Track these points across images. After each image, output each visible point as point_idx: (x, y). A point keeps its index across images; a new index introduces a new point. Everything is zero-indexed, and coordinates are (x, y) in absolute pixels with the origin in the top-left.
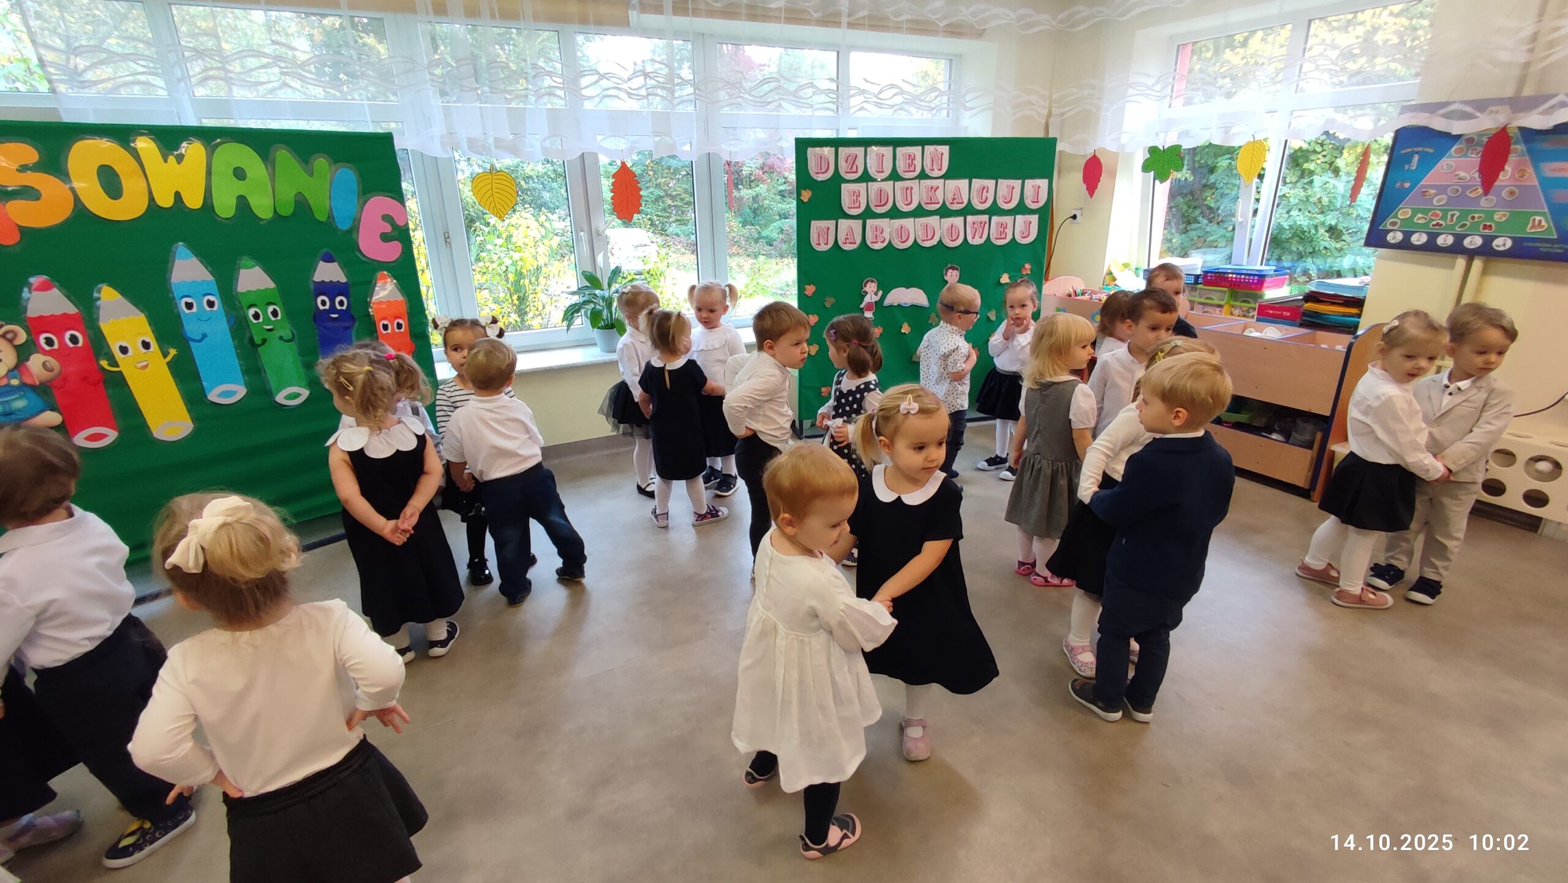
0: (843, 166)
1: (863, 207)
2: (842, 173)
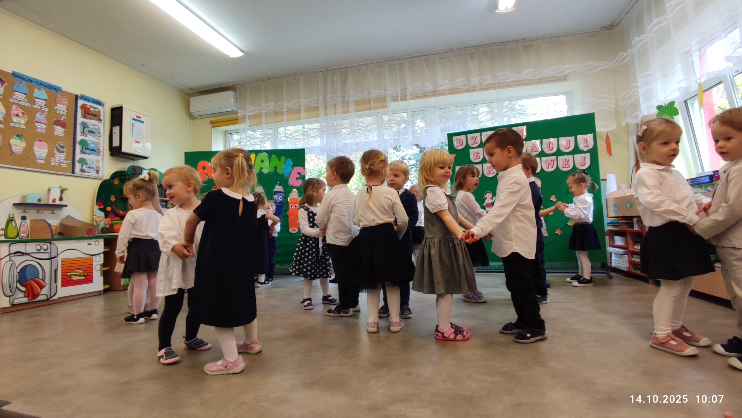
0: (470, 142)
1: (481, 158)
2: (470, 144)
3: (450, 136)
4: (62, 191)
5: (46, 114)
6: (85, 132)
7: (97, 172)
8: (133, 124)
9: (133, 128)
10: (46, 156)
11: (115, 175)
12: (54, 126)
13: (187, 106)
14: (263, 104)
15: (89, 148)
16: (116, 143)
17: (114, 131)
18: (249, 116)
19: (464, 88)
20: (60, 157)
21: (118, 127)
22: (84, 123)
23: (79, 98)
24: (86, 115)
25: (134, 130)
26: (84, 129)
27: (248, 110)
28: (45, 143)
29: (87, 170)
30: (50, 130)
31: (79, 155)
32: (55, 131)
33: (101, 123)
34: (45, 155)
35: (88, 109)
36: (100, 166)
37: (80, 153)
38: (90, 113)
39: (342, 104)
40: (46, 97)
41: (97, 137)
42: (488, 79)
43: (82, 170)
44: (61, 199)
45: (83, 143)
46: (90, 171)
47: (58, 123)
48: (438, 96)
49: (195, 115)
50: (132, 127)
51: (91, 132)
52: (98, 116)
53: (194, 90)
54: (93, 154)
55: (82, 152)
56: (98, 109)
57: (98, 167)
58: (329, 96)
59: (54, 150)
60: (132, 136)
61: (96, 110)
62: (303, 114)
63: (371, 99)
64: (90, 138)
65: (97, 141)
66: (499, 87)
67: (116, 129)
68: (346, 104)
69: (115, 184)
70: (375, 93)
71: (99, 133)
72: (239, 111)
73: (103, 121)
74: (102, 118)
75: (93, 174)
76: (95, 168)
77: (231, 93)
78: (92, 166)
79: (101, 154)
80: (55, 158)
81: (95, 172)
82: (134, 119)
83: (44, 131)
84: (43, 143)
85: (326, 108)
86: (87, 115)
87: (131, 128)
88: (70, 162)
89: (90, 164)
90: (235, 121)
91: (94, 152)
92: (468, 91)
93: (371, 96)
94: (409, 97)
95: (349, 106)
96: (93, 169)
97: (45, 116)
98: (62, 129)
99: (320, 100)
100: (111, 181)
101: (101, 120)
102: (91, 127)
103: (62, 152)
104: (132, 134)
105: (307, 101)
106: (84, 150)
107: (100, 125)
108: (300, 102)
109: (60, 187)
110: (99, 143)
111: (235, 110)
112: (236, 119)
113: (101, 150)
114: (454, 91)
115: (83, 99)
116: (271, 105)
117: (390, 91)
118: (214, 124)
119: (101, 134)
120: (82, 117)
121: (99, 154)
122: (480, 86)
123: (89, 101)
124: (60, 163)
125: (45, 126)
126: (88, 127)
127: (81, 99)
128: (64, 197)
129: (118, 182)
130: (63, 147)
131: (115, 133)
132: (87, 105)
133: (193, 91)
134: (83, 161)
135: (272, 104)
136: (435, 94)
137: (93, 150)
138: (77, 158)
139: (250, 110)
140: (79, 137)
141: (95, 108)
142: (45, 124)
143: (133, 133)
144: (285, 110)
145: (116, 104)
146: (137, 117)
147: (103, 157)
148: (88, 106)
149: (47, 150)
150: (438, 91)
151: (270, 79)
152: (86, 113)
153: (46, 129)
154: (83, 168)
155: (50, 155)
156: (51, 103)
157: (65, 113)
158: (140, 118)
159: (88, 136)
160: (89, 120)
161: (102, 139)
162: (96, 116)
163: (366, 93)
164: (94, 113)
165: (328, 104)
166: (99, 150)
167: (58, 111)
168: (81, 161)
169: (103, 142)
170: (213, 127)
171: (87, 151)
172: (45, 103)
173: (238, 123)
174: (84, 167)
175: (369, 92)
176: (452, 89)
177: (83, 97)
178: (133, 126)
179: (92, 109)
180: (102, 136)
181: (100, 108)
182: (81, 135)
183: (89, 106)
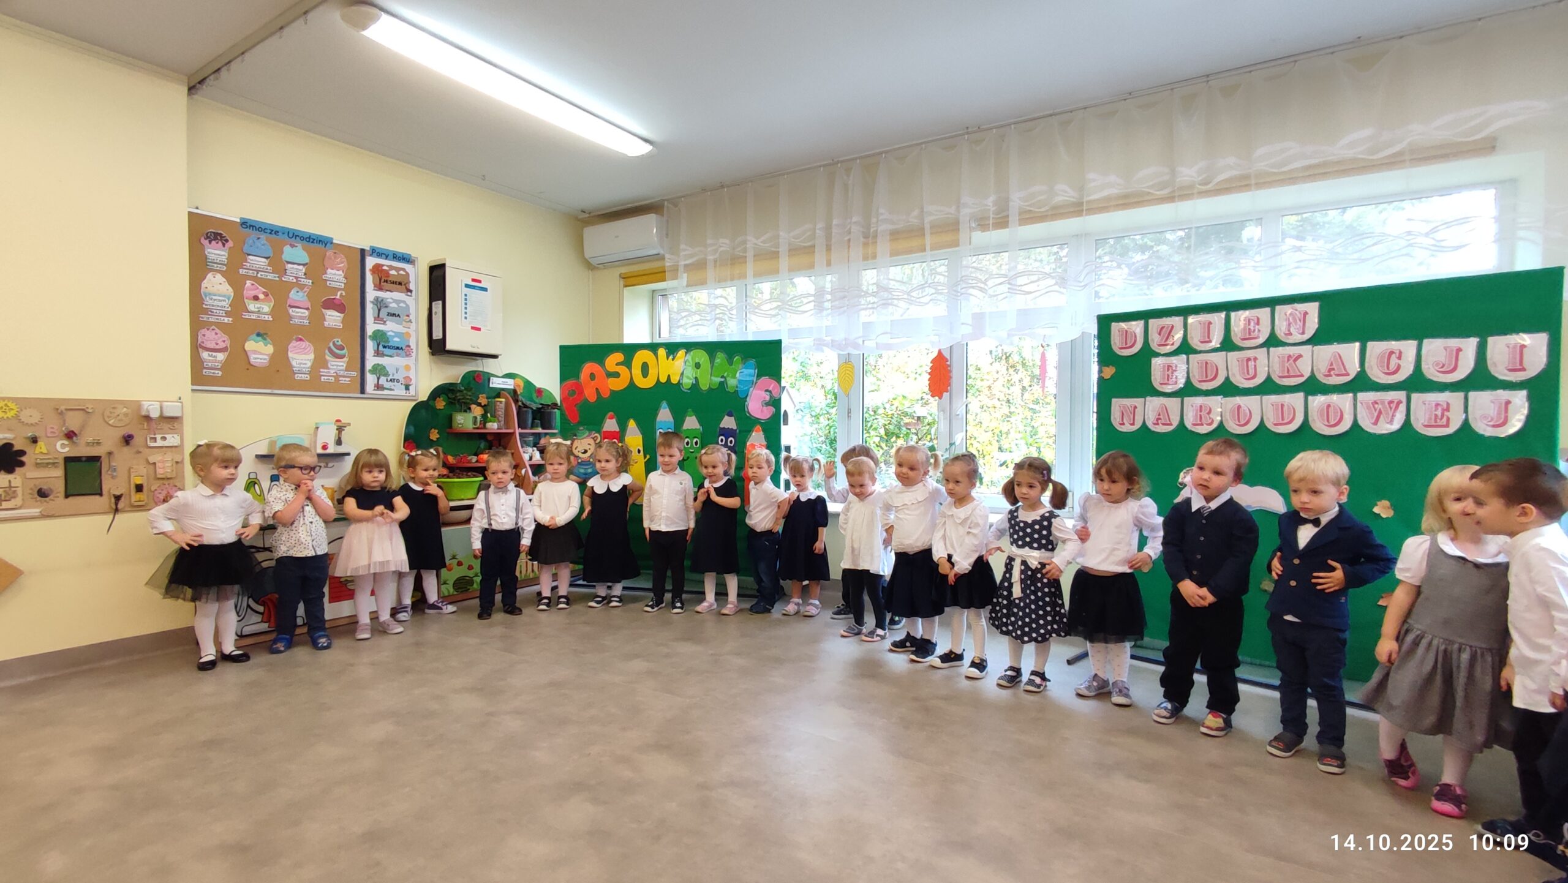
0: (1155, 340)
1: (1181, 383)
2: (1154, 346)
3: (1105, 322)
4: (340, 429)
5: (308, 290)
6: (380, 316)
7: (407, 388)
8: (466, 295)
9: (466, 304)
10: (312, 367)
11: (437, 393)
12: (323, 310)
13: (579, 244)
14: (709, 241)
15: (390, 344)
16: (437, 335)
17: (434, 310)
18: (686, 266)
19: (1158, 193)
20: (337, 366)
21: (440, 302)
22: (379, 300)
23: (366, 253)
24: (382, 284)
25: (468, 306)
26: (379, 310)
27: (684, 253)
28: (308, 343)
29: (387, 385)
30: (317, 319)
31: (371, 361)
32: (324, 320)
33: (411, 296)
34: (309, 364)
35: (387, 273)
36: (412, 375)
37: (374, 356)
38: (390, 279)
39: (862, 239)
40: (306, 260)
41: (404, 323)
42: (1229, 165)
43: (378, 387)
44: (339, 442)
45: (379, 336)
46: (392, 388)
47: (330, 304)
48: (1086, 215)
49: (594, 262)
50: (464, 302)
51: (393, 315)
52: (405, 285)
53: (590, 213)
54: (397, 356)
55: (378, 353)
56: (404, 270)
57: (408, 378)
58: (835, 222)
59: (325, 354)
60: (466, 318)
61: (402, 272)
62: (784, 262)
63: (927, 226)
64: (391, 327)
65: (405, 330)
66: (1260, 185)
67: (437, 306)
68: (869, 238)
69: (438, 408)
70: (935, 212)
71: (408, 316)
72: (667, 256)
73: (414, 292)
74: (412, 286)
75: (400, 391)
76: (402, 380)
77: (651, 218)
78: (396, 377)
79: (414, 354)
80: (328, 368)
81: (404, 387)
82: (467, 286)
83: (305, 321)
84: (305, 344)
85: (829, 248)
86: (385, 283)
87: (463, 304)
88: (355, 374)
89: (393, 375)
90: (659, 275)
91: (400, 352)
92: (1170, 199)
93: (928, 220)
94: (1014, 218)
95: (876, 242)
96: (400, 384)
97: (306, 294)
98: (339, 314)
99: (817, 231)
100: (431, 403)
101: (411, 291)
102: (394, 305)
103: (342, 357)
104: (464, 315)
105: (792, 234)
106: (381, 348)
107: (410, 300)
108: (778, 236)
109: (338, 421)
110: (408, 334)
111: (662, 252)
112: (662, 272)
113: (413, 346)
114: (1128, 201)
115: (375, 254)
116: (724, 244)
117: (970, 206)
118: (629, 279)
119: (412, 317)
120: (374, 290)
121: (408, 355)
122: (1206, 184)
123: (387, 257)
124: (337, 377)
125: (306, 313)
126: (386, 307)
127: (371, 255)
128: (343, 439)
129: (444, 403)
130: (341, 348)
131: (436, 313)
132: (383, 265)
133: (588, 215)
134: (379, 370)
135: (727, 241)
136: (1078, 209)
137: (398, 348)
138: (369, 366)
139: (686, 254)
140: (371, 327)
141: (398, 269)
142: (307, 309)
143: (466, 313)
144: (750, 254)
145: (435, 259)
146: (474, 280)
147: (417, 360)
148: (385, 268)
149: (312, 356)
150: (1089, 202)
151: (722, 187)
152: (383, 280)
153: (310, 317)
154: (380, 383)
155: (320, 363)
156: (316, 270)
157: (343, 285)
158: (479, 281)
159: (387, 322)
160: (388, 293)
161: (413, 326)
162: (402, 284)
163: (916, 213)
164: (398, 280)
165: (833, 240)
166: (409, 346)
167: (328, 282)
168: (376, 370)
169: (417, 331)
170: (626, 286)
171: (387, 351)
172: (304, 271)
173: (664, 280)
174: (383, 380)
175: (922, 208)
176: (1126, 196)
177: (376, 252)
178: (466, 300)
179: (393, 272)
180: (413, 321)
181: (408, 267)
182: (374, 323)
183: (387, 266)
